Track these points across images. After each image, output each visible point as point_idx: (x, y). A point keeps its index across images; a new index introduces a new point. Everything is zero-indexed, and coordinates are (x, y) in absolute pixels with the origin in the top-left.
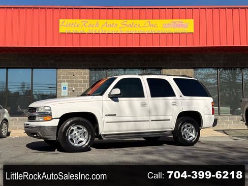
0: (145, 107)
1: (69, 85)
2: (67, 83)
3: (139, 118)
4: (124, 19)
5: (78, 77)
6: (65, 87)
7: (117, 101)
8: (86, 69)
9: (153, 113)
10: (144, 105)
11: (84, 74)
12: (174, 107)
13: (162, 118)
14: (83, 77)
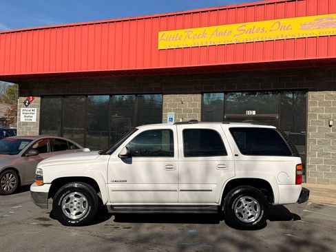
0: (172, 171)
1: (176, 115)
2: (174, 113)
3: (161, 187)
4: (242, 22)
5: (187, 105)
6: (172, 119)
7: (130, 162)
8: (197, 93)
9: (184, 179)
10: (169, 168)
11: (195, 100)
12: (221, 171)
13: (198, 187)
14: (193, 105)
